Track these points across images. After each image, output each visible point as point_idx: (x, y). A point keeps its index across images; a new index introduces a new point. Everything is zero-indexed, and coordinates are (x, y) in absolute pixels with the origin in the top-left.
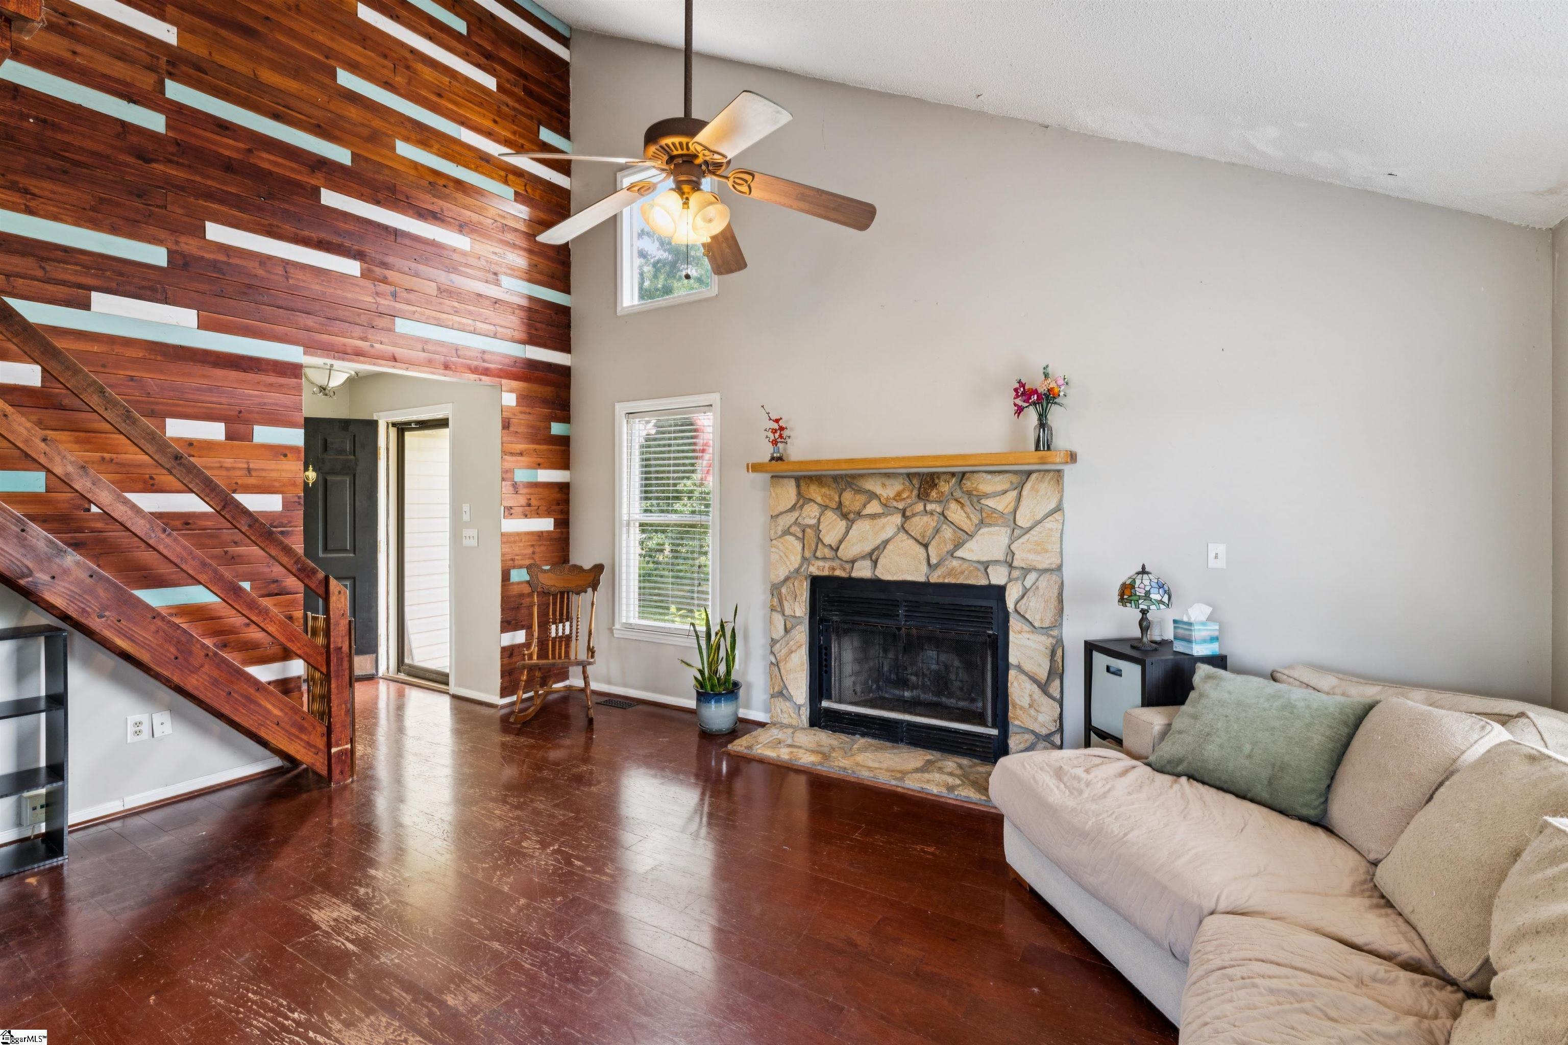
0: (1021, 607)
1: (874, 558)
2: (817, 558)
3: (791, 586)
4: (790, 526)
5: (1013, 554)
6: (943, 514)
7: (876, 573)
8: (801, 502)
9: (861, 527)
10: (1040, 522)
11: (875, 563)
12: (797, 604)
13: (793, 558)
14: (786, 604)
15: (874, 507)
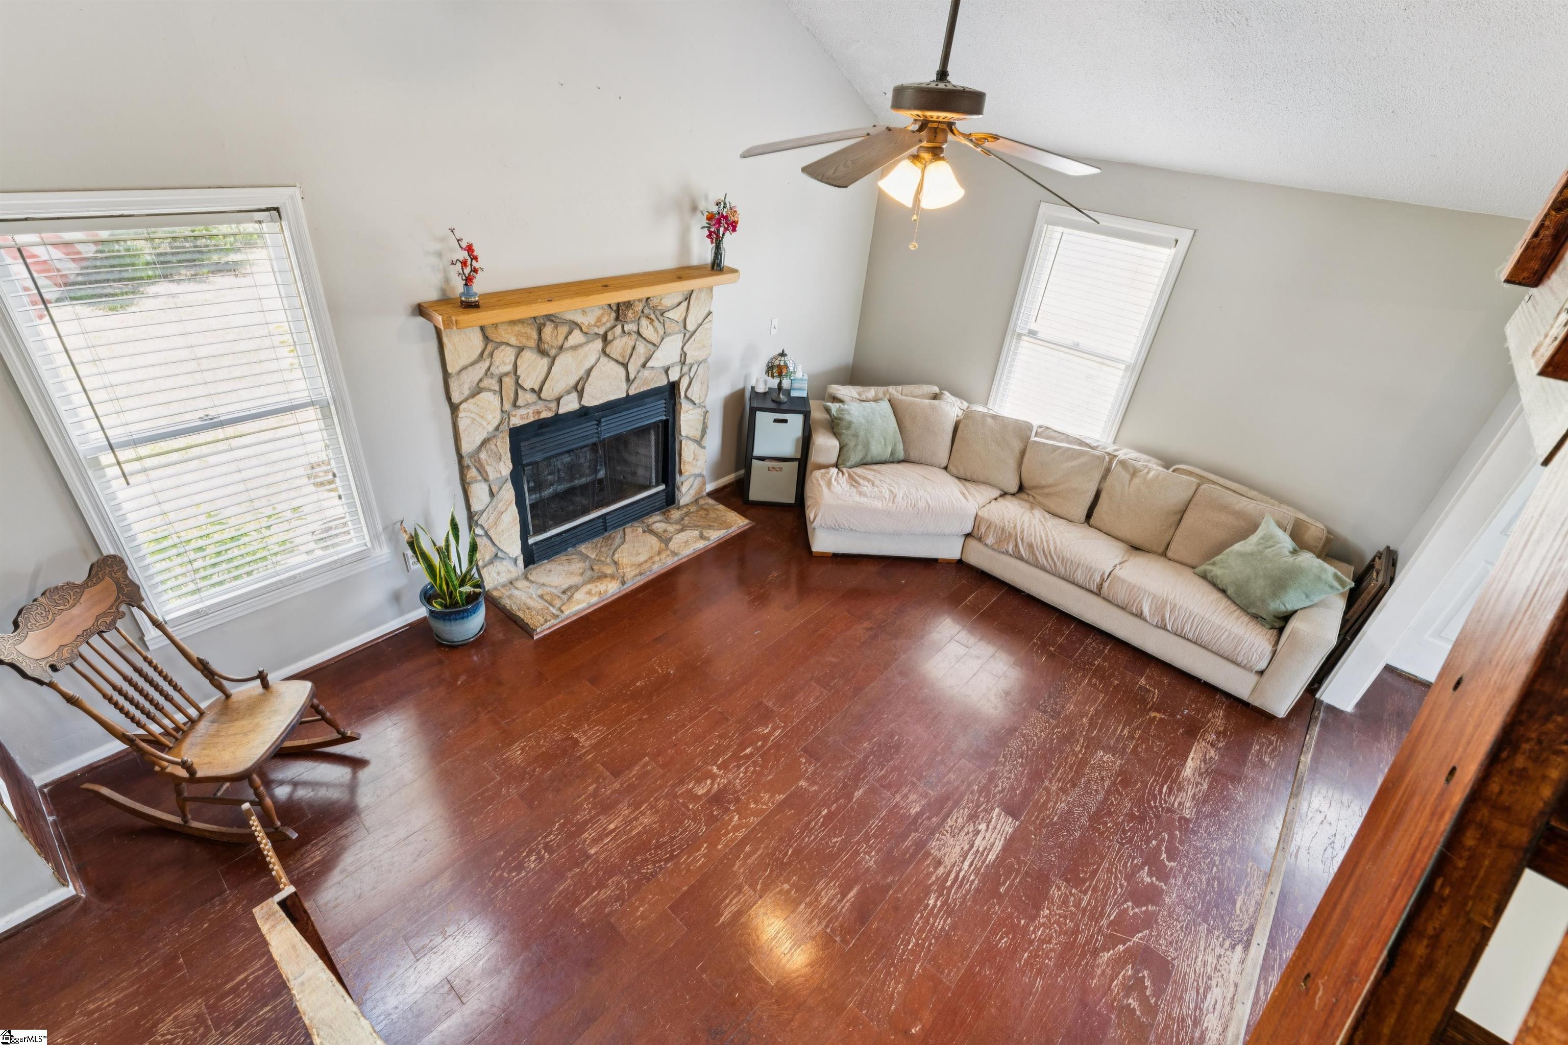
0: (689, 394)
1: (579, 388)
2: (519, 407)
3: (493, 447)
4: (481, 380)
5: (686, 355)
6: (638, 333)
7: (583, 403)
8: (489, 348)
9: (564, 360)
10: (700, 325)
11: (581, 395)
12: (501, 463)
13: (490, 417)
14: (488, 469)
15: (576, 337)
